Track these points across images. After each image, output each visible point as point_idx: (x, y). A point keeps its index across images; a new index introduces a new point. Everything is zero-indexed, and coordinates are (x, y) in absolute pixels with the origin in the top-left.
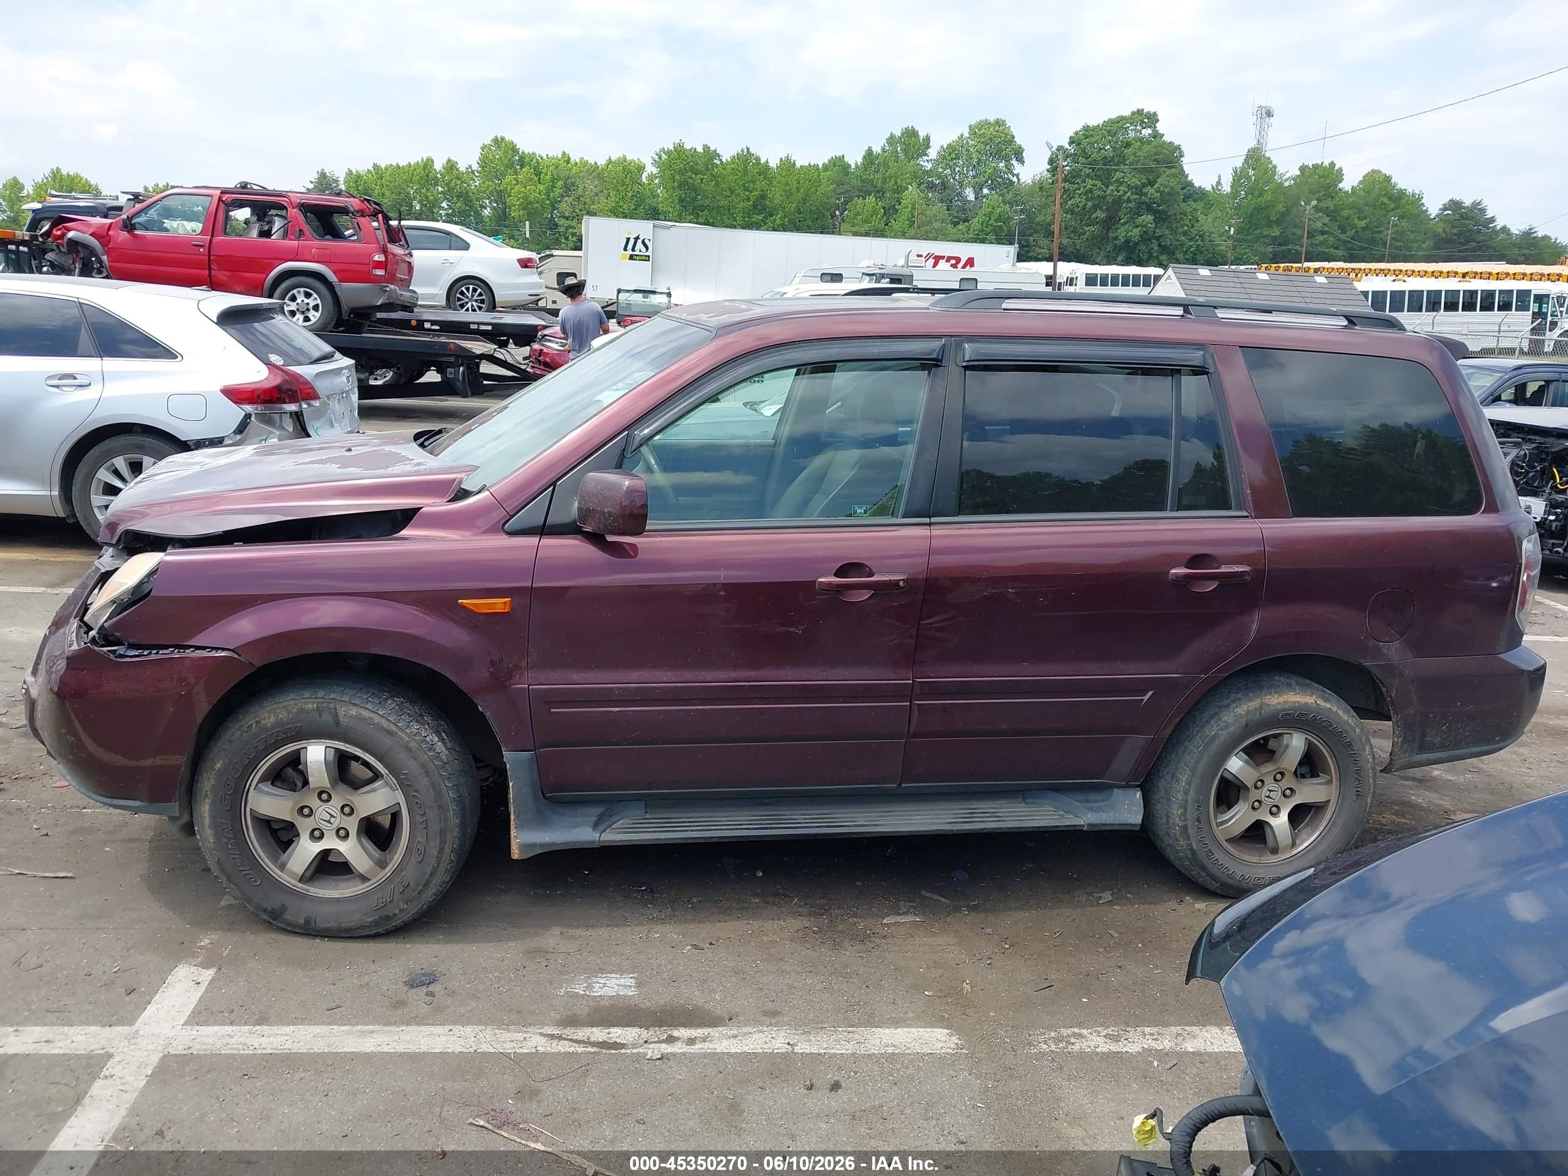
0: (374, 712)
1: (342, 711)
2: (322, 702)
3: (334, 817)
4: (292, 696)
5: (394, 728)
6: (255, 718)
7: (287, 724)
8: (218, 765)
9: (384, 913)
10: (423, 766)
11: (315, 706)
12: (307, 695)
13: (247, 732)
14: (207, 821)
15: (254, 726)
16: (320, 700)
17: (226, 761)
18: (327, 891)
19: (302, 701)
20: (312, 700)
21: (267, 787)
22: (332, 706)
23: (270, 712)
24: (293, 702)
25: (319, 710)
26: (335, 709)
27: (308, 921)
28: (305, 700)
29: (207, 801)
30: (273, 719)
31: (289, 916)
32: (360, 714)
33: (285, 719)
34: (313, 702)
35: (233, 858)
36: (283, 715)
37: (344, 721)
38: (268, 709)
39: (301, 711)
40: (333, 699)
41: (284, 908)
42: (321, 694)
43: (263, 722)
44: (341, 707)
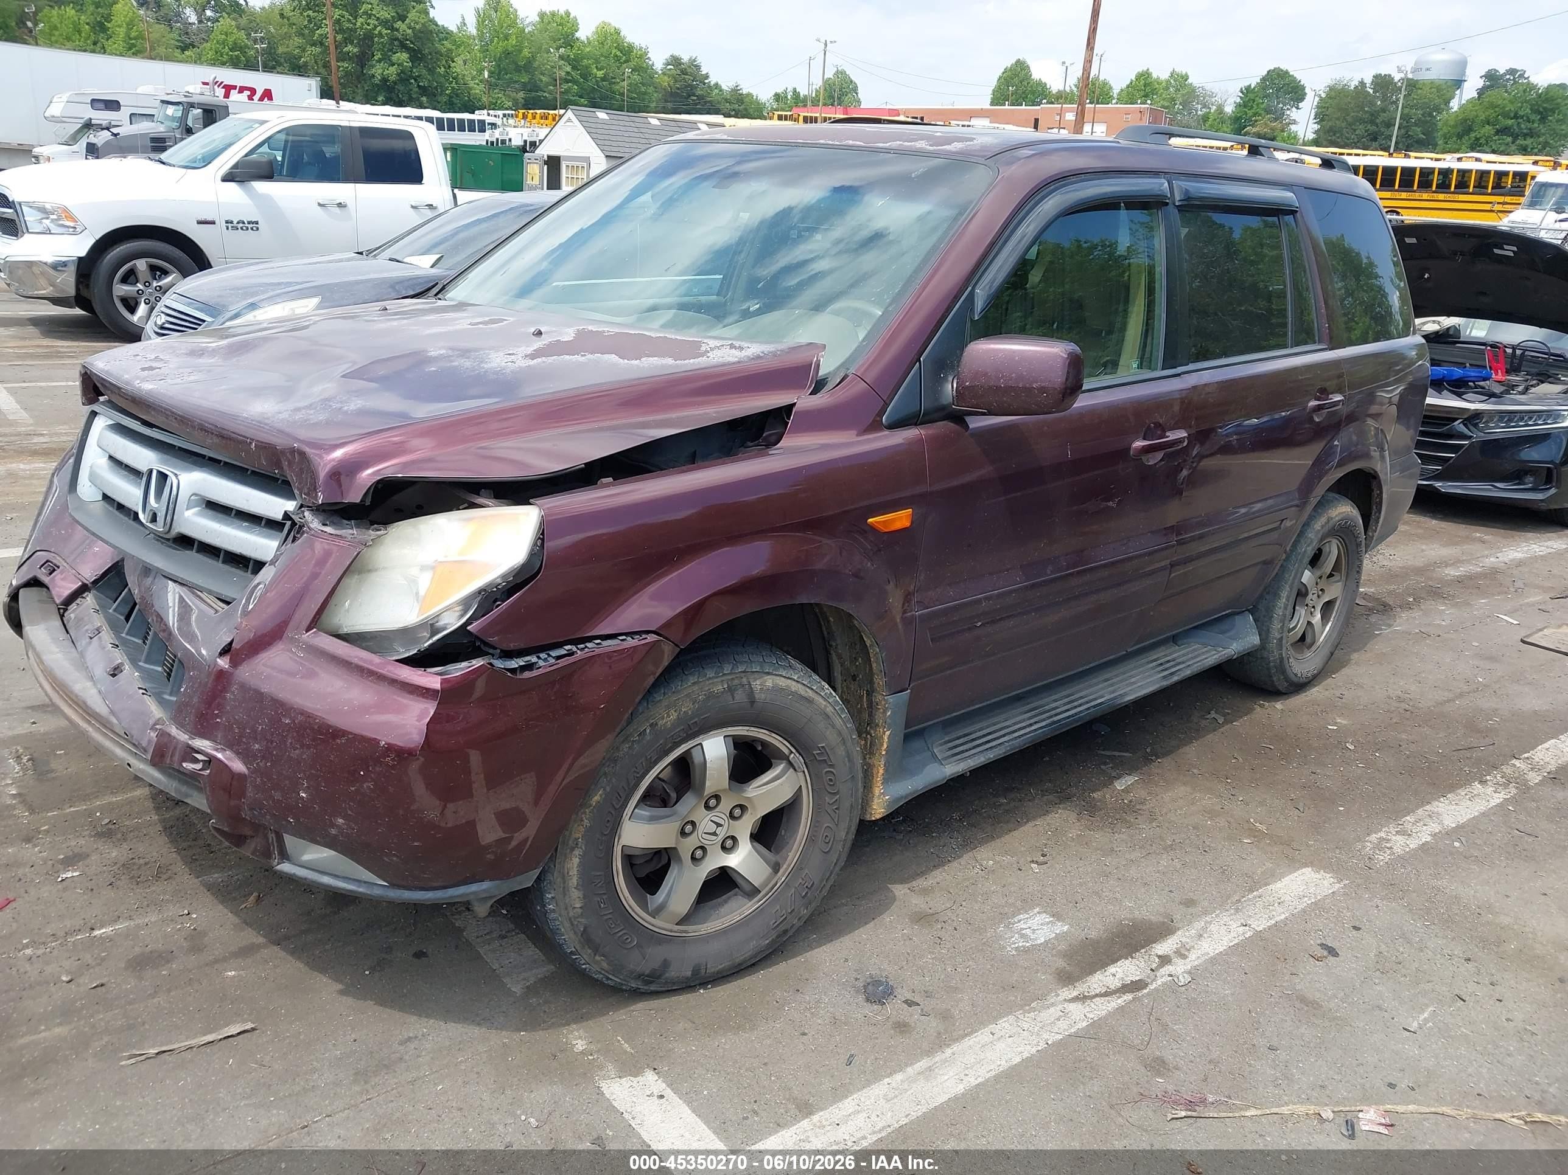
0: (788, 678)
1: (757, 684)
2: (733, 679)
3: (721, 825)
4: (692, 679)
5: (810, 693)
6: (647, 720)
7: (692, 718)
8: (597, 798)
9: (782, 928)
10: (840, 734)
11: (726, 686)
12: (710, 673)
13: (639, 741)
14: (574, 881)
15: (648, 731)
16: (730, 677)
17: (608, 789)
18: (709, 924)
19: (707, 683)
20: (719, 679)
21: (644, 812)
22: (744, 681)
23: (668, 707)
24: (696, 688)
25: (731, 690)
26: (750, 684)
27: (696, 972)
28: (710, 681)
29: (577, 852)
30: (674, 716)
31: (672, 973)
32: (777, 684)
33: (690, 713)
34: (722, 681)
35: (607, 920)
36: (687, 707)
37: (759, 696)
38: (665, 703)
39: (710, 696)
40: (744, 672)
41: (666, 964)
42: (727, 669)
43: (660, 723)
44: (755, 680)
